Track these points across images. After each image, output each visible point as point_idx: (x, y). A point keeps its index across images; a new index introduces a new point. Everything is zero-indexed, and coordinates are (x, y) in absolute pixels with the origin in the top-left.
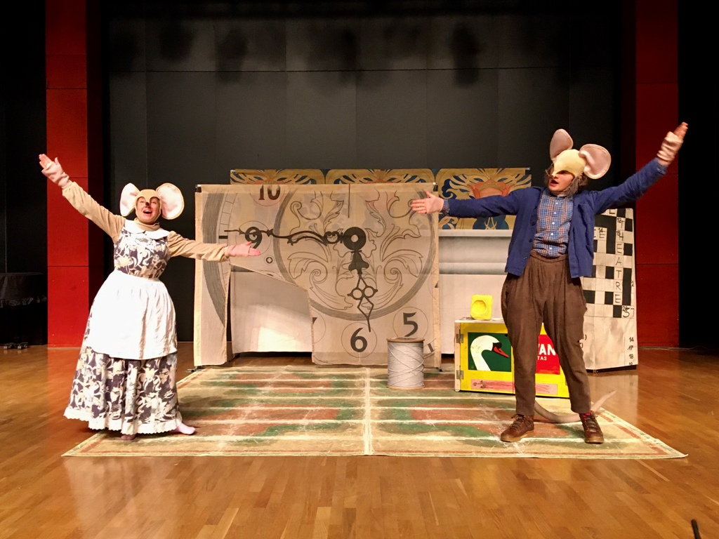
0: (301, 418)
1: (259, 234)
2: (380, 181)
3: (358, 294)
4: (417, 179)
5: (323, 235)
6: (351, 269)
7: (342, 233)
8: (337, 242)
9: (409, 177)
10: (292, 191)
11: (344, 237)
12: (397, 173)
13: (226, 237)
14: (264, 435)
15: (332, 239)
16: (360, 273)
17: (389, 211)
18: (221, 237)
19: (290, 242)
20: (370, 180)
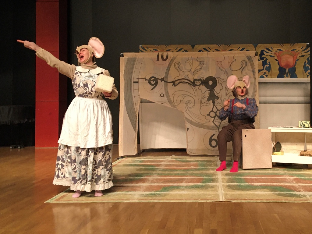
0: (182, 182)
1: (156, 80)
2: (224, 50)
3: (212, 114)
4: (245, 49)
5: (192, 81)
6: (209, 100)
7: (203, 80)
8: (200, 85)
9: (241, 49)
10: (175, 56)
11: (205, 82)
12: (233, 46)
13: (137, 82)
14: (161, 191)
15: (198, 83)
16: (214, 103)
17: (230, 67)
18: (134, 82)
19: (174, 85)
20: (218, 50)
